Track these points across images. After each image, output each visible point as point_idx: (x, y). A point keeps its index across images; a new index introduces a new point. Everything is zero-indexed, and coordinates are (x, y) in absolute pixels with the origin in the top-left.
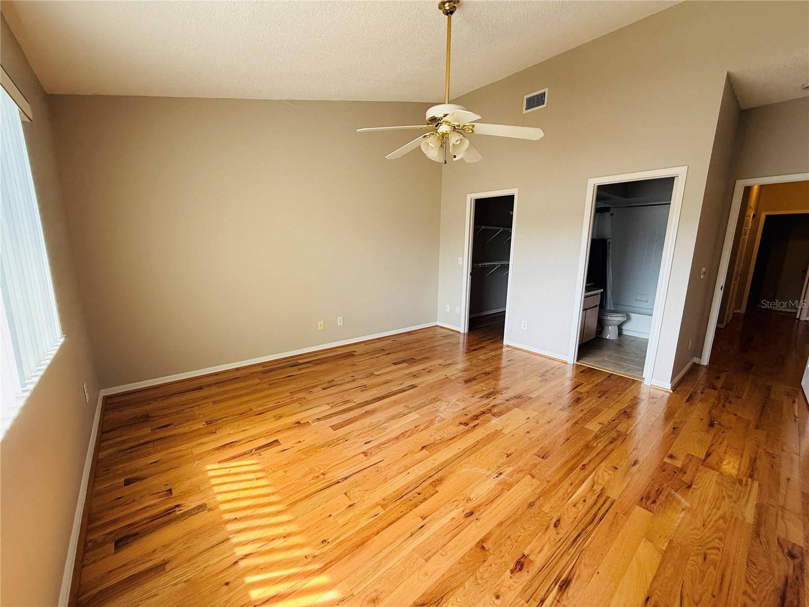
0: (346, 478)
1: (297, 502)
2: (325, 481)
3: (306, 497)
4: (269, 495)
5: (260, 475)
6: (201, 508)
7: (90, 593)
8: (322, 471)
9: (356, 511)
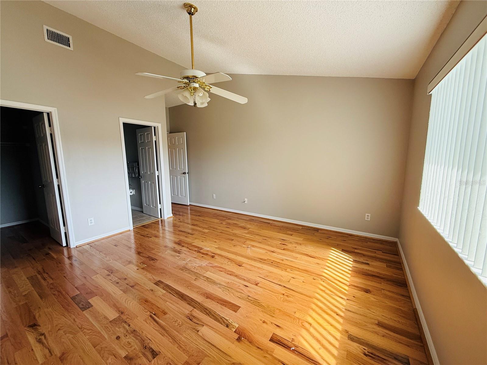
0: (280, 285)
1: (307, 296)
2: (286, 291)
3: (302, 294)
4: (314, 310)
5: (307, 325)
6: (352, 338)
7: (416, 343)
8: (282, 296)
9: (294, 276)
